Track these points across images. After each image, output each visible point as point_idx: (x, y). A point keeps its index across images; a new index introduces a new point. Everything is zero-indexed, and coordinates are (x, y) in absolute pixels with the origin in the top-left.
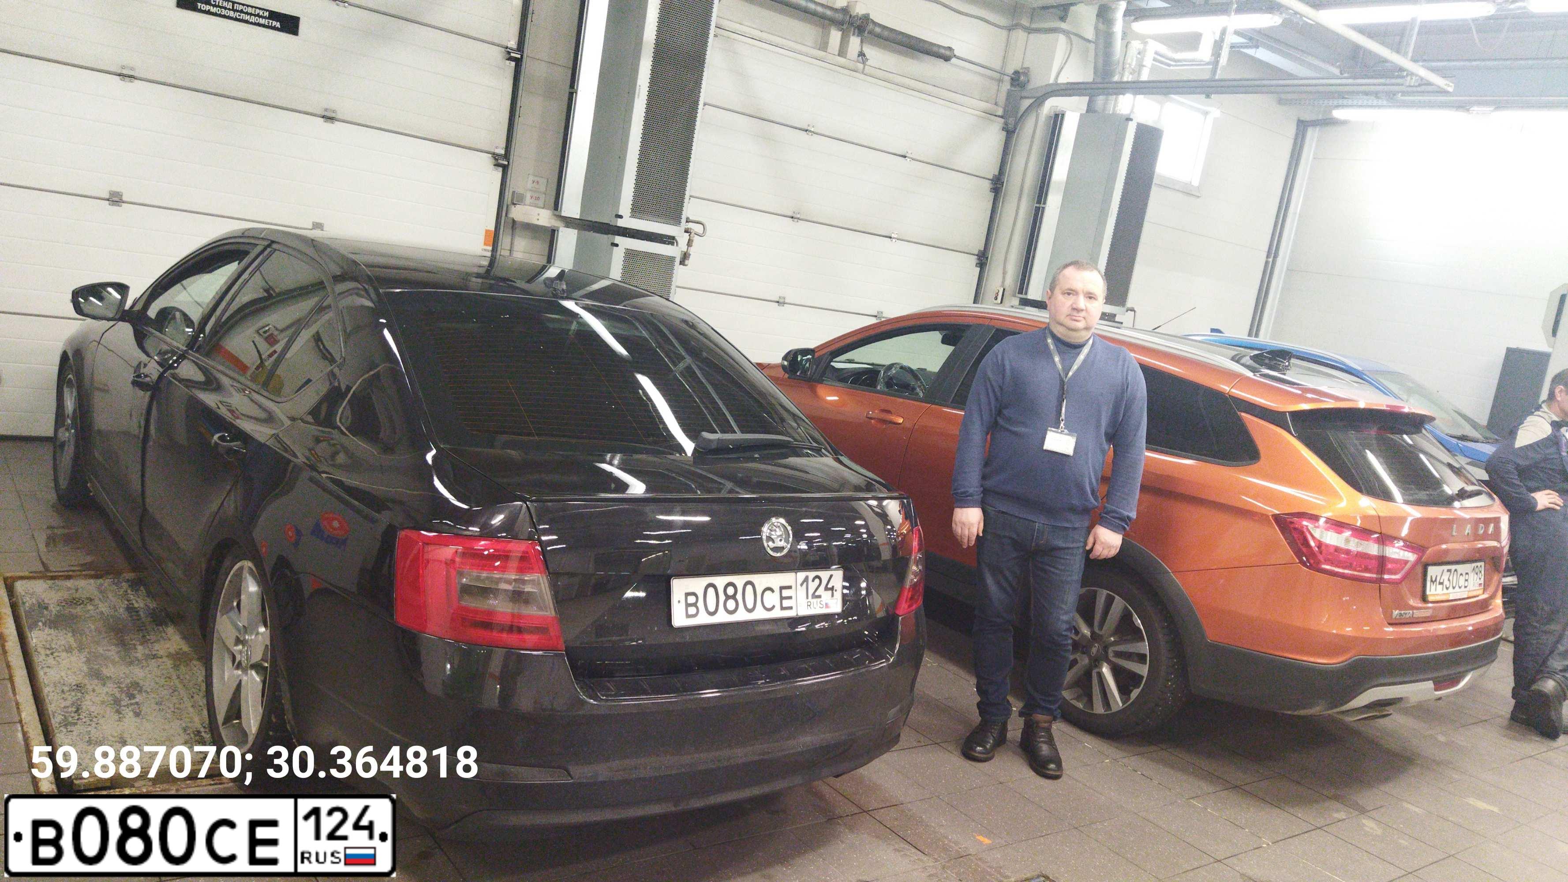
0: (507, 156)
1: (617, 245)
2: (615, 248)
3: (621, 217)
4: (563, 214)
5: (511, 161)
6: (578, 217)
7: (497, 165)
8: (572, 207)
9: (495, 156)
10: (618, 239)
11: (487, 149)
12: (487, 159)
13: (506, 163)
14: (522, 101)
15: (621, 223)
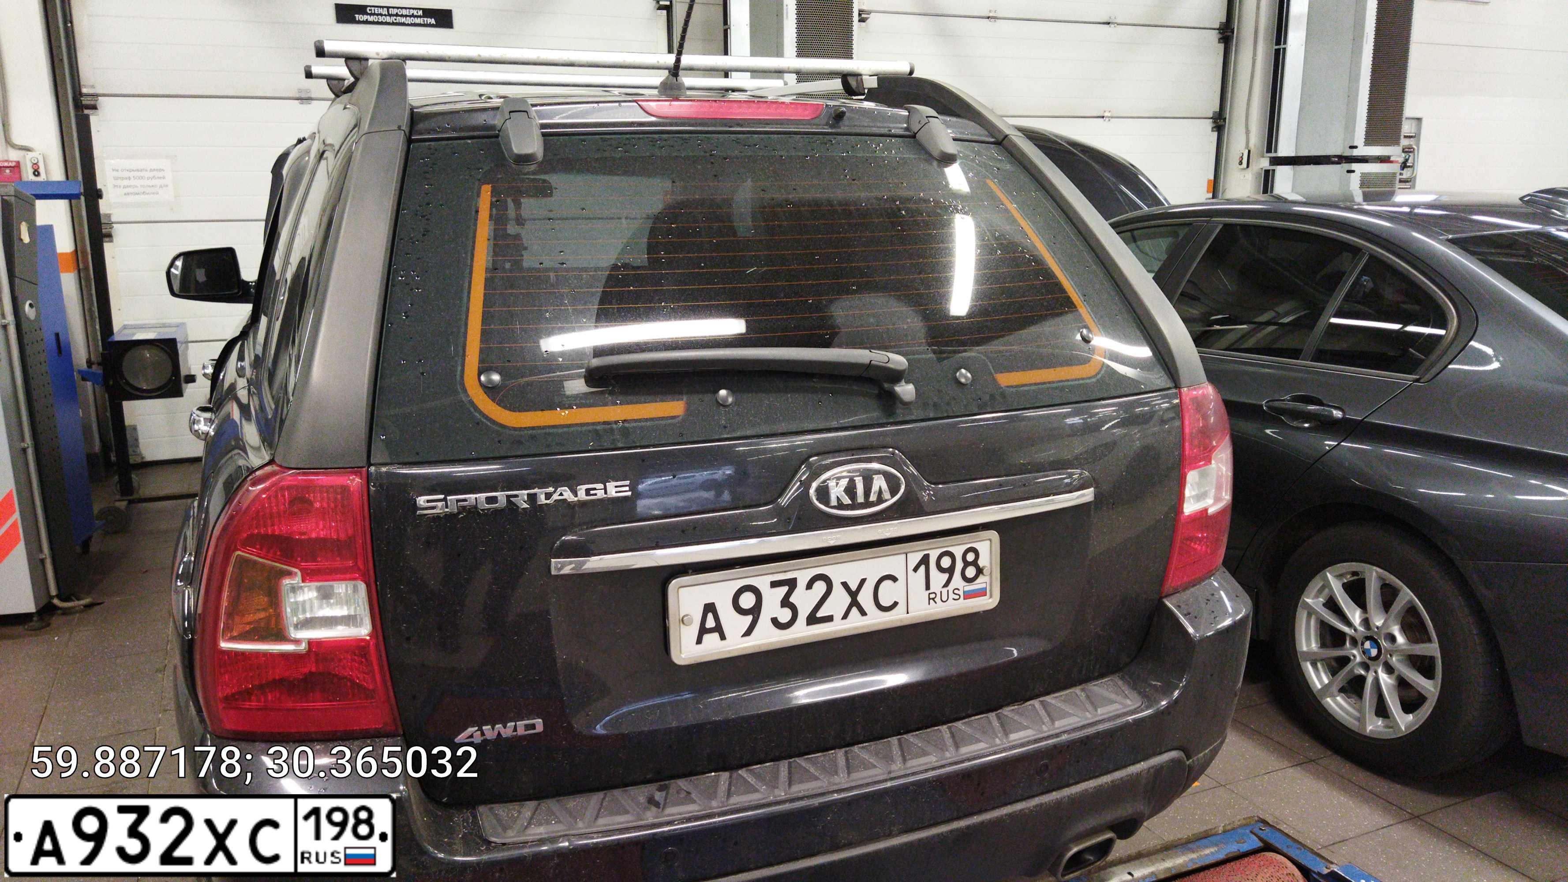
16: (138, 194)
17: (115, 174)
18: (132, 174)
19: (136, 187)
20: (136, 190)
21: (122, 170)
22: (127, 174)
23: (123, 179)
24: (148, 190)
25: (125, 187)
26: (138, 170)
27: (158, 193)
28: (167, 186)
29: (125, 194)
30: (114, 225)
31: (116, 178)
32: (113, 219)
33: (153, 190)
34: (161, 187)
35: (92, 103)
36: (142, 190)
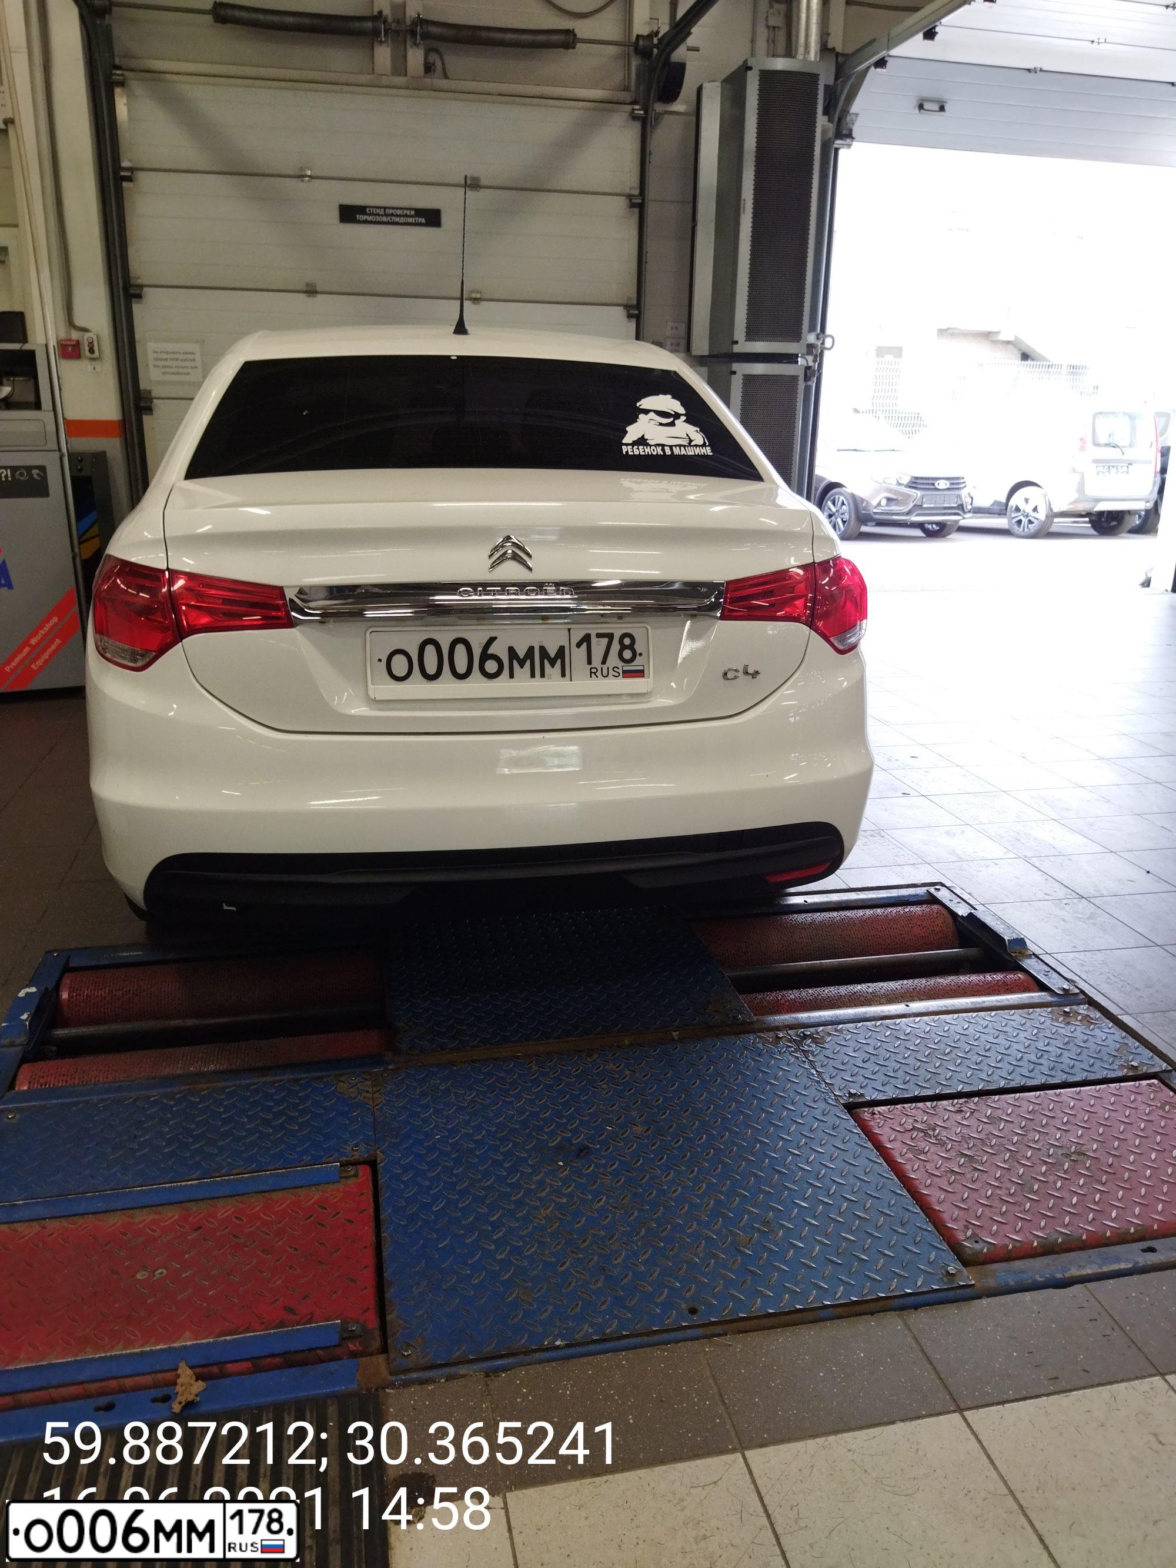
0: (638, 305)
1: (735, 373)
2: (733, 376)
3: (736, 342)
4: (693, 354)
5: (642, 311)
6: (706, 353)
7: (630, 316)
8: (701, 345)
9: (627, 307)
10: (736, 366)
11: (620, 302)
12: (620, 312)
13: (637, 312)
14: (651, 246)
15: (737, 349)
16: (174, 374)
17: (155, 355)
18: (169, 356)
19: (172, 367)
20: (171, 370)
21: (161, 352)
22: (164, 356)
23: (161, 360)
24: (181, 370)
25: (163, 367)
26: (173, 353)
27: (189, 374)
28: (197, 367)
29: (164, 373)
30: (155, 401)
31: (156, 359)
32: (154, 395)
33: (185, 371)
34: (191, 368)
35: (138, 292)
36: (175, 370)
